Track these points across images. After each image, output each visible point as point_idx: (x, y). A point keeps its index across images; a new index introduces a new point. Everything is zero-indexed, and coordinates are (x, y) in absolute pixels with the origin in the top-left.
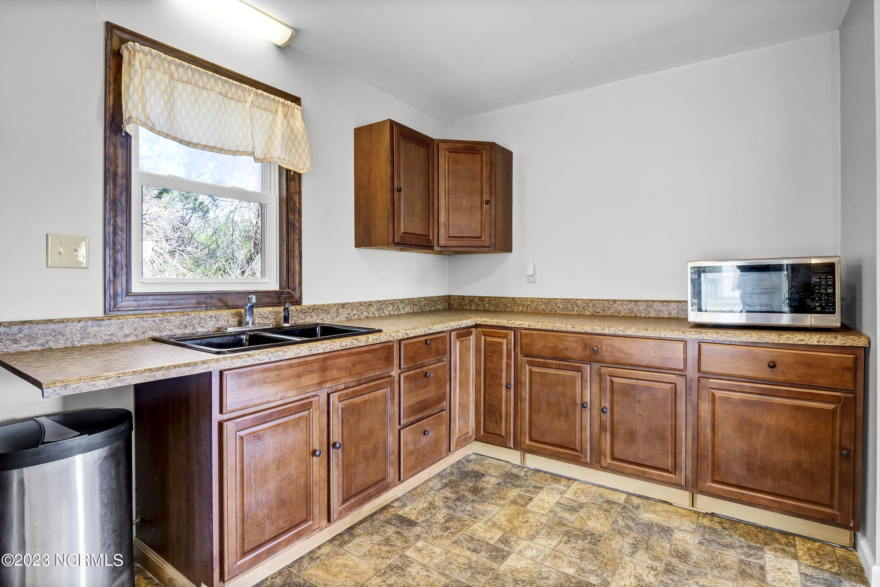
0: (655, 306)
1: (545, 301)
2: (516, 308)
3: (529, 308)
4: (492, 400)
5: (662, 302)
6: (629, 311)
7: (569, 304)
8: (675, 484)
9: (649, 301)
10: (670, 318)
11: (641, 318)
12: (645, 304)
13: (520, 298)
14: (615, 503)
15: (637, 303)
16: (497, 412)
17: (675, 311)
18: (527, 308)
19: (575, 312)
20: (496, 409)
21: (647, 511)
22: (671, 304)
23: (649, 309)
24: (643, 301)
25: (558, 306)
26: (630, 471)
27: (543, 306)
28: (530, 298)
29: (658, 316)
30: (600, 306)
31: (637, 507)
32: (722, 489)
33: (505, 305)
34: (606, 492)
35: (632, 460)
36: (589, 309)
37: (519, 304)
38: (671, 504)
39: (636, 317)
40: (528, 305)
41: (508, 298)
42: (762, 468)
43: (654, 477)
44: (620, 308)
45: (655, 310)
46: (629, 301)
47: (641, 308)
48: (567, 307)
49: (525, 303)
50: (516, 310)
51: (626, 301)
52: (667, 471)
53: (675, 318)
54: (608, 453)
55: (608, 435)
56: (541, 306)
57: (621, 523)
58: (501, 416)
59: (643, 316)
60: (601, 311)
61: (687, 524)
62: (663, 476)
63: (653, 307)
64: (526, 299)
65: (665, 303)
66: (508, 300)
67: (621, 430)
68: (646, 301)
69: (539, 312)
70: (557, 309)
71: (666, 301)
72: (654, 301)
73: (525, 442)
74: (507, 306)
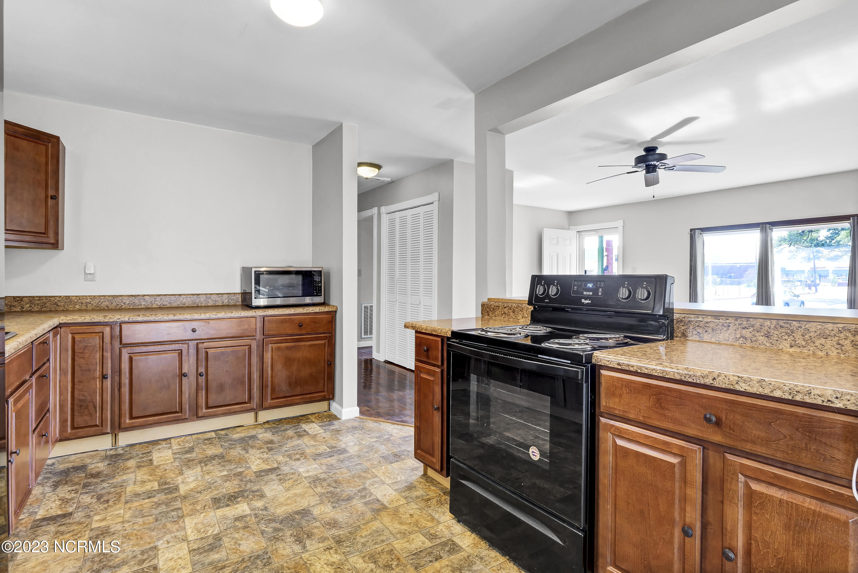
0: (212, 297)
1: (110, 298)
2: (71, 306)
3: (89, 305)
4: (84, 395)
5: (218, 294)
6: (192, 302)
7: (136, 299)
8: (251, 409)
9: (208, 294)
10: (223, 306)
11: (201, 306)
12: (205, 296)
13: (77, 296)
14: (212, 438)
15: (199, 296)
16: (91, 405)
17: (227, 300)
18: (87, 306)
19: (143, 306)
20: (89, 402)
21: (234, 434)
22: (224, 296)
23: (208, 300)
24: (203, 294)
25: (124, 301)
26: (220, 412)
27: (107, 303)
28: (90, 296)
29: (214, 305)
30: (167, 300)
31: (227, 435)
32: (277, 402)
33: (55, 304)
34: (200, 436)
35: (222, 404)
36: (156, 303)
37: (75, 302)
38: (243, 426)
39: (198, 306)
40: (88, 302)
41: (60, 297)
42: (296, 382)
43: (237, 410)
44: (184, 301)
45: (213, 300)
46: (192, 295)
47: (202, 300)
48: (134, 303)
49: (84, 301)
50: (71, 309)
51: (190, 295)
52: (245, 403)
53: (226, 305)
54: (204, 405)
55: (204, 392)
56: (104, 303)
57: (227, 444)
58: (95, 407)
59: (203, 305)
60: (168, 304)
61: (260, 431)
62: (243, 407)
63: (211, 298)
64: (85, 297)
65: (220, 295)
66: (60, 299)
67: (213, 385)
68: (205, 294)
69: (102, 308)
70: (123, 304)
71: (220, 294)
72: (211, 294)
73: (125, 422)
74: (58, 305)
